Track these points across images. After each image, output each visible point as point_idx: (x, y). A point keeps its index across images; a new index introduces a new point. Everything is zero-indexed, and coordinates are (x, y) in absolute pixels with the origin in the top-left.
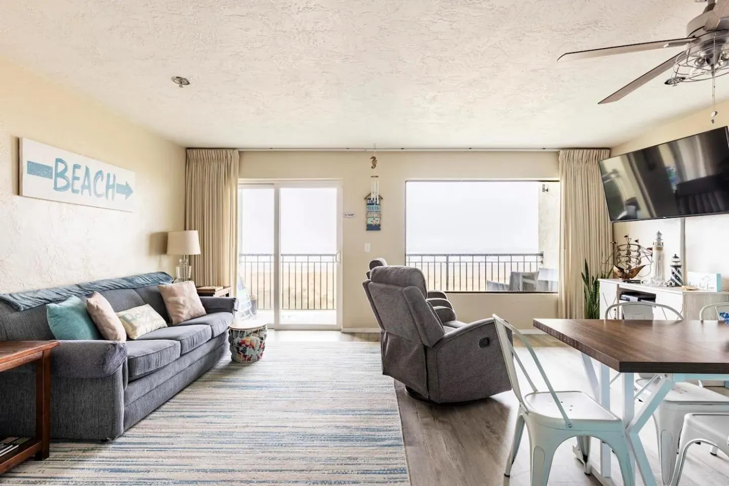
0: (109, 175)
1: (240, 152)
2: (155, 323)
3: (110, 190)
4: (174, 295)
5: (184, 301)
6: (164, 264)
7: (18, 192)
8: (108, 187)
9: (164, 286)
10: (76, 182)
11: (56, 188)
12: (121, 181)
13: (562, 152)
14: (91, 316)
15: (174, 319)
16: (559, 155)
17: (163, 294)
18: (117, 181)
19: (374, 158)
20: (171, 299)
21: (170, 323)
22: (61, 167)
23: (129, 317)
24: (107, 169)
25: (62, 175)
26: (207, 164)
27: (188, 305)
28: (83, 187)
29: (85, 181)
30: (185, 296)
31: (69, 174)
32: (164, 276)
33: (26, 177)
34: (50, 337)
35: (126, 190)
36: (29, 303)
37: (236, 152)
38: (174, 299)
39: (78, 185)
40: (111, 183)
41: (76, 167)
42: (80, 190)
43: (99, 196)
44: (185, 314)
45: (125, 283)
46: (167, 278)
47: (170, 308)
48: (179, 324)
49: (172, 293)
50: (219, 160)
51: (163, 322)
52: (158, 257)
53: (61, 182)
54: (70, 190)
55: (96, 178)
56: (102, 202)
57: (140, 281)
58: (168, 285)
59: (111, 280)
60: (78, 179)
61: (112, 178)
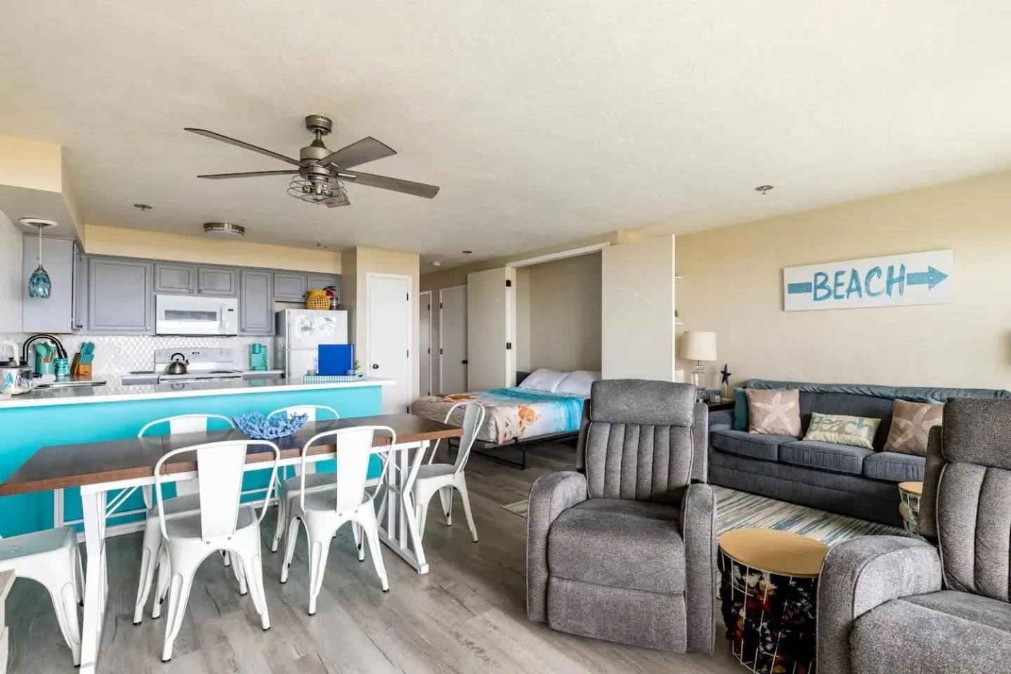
0: (891, 268)
3: (895, 285)
5: (907, 426)
7: (783, 309)
8: (891, 282)
10: (840, 288)
11: (816, 299)
17: (894, 410)
18: (909, 272)
22: (821, 279)
24: (886, 262)
25: (822, 286)
28: (849, 291)
29: (851, 284)
31: (830, 283)
35: (932, 277)
39: (841, 291)
40: (896, 275)
41: (839, 274)
42: (846, 294)
43: (874, 295)
53: (822, 293)
54: (832, 296)
55: (869, 277)
60: (842, 284)
61: (897, 270)
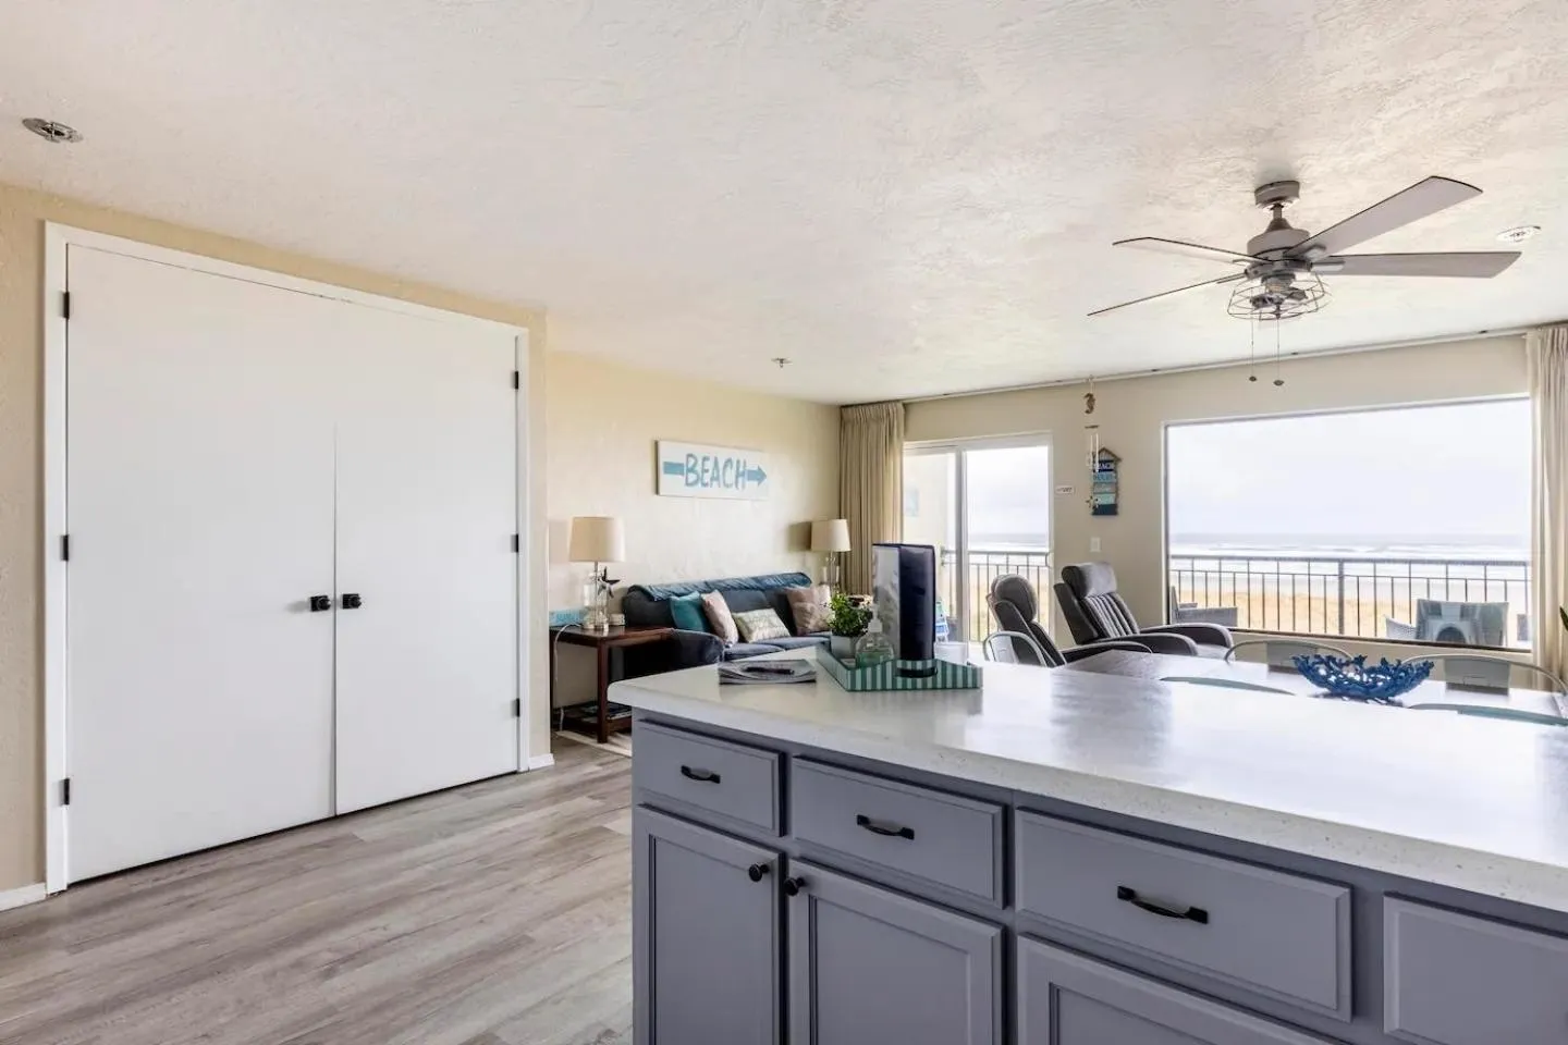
0: (738, 462)
1: (905, 405)
2: (775, 629)
3: (740, 479)
4: (801, 600)
5: (812, 608)
6: (807, 563)
7: (657, 492)
8: (738, 475)
9: (795, 589)
10: (706, 475)
11: (687, 484)
12: (752, 466)
13: (1531, 335)
14: (703, 610)
15: (799, 629)
16: (1525, 340)
17: (789, 597)
18: (749, 467)
19: (1090, 396)
20: (797, 605)
21: (794, 632)
22: (692, 461)
23: (746, 620)
24: (736, 455)
25: (691, 470)
26: (864, 426)
27: (817, 613)
28: (712, 479)
29: (714, 473)
30: (813, 602)
31: (698, 468)
32: (801, 577)
33: (663, 477)
34: (672, 624)
35: (759, 476)
36: (661, 595)
37: (900, 405)
38: (801, 605)
39: (707, 478)
40: (741, 469)
41: (705, 459)
42: (710, 483)
43: (727, 486)
44: (812, 624)
45: (753, 583)
46: (805, 580)
47: (796, 616)
48: (803, 635)
49: (800, 598)
50: (879, 419)
51: (783, 629)
52: (802, 553)
53: (692, 477)
54: (700, 485)
55: (725, 466)
56: (732, 491)
57: (772, 582)
58: (800, 588)
59: (740, 580)
60: (707, 471)
61: (742, 464)
